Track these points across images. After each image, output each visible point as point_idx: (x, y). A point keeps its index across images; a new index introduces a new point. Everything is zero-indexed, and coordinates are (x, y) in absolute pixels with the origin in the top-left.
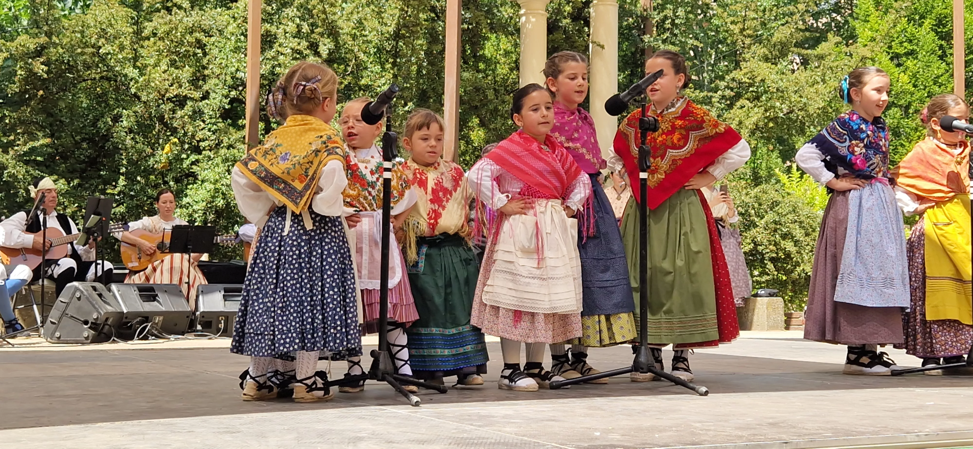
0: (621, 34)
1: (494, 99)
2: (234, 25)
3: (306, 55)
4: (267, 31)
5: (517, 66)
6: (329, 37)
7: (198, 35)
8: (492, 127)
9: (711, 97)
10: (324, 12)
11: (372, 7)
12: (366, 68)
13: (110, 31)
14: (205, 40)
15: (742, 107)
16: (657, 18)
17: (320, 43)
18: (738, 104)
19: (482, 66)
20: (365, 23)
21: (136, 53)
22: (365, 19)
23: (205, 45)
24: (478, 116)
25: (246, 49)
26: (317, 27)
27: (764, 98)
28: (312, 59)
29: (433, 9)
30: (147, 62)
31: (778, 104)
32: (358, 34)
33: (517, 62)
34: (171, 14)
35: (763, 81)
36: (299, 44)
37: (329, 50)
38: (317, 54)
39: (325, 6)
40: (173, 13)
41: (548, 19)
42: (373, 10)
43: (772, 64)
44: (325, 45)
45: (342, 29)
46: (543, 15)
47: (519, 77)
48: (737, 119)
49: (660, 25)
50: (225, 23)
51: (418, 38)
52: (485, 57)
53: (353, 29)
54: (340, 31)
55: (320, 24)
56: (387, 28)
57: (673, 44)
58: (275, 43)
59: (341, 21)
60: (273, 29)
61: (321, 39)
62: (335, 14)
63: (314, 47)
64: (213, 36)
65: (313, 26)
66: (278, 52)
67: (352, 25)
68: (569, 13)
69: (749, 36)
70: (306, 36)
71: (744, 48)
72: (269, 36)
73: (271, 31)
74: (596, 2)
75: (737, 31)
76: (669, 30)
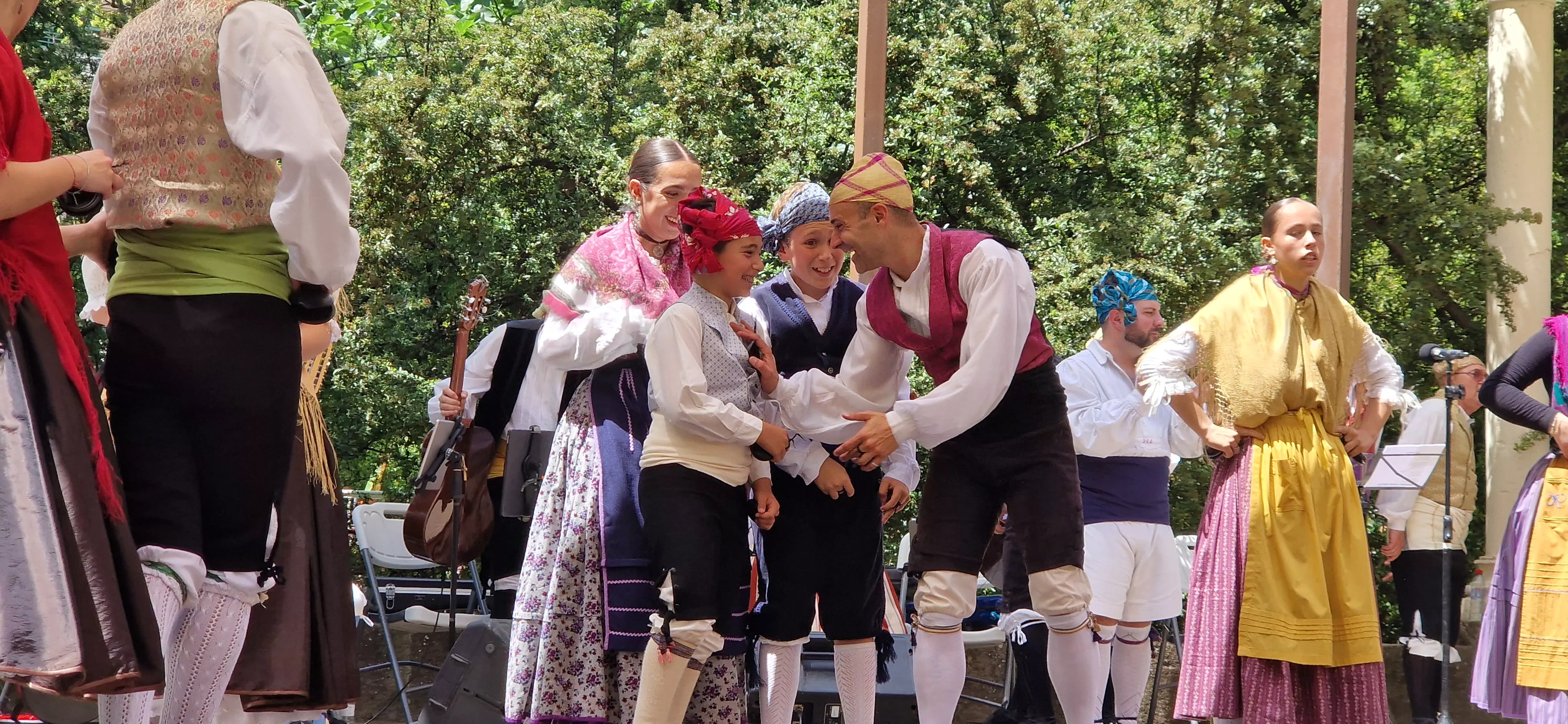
1: (1425, 203)
2: (825, 40)
3: (988, 104)
4: (900, 52)
5: (1480, 122)
6: (1038, 63)
7: (745, 62)
8: (1420, 268)
12: (1126, 133)
13: (559, 59)
14: (760, 73)
17: (1020, 77)
19: (1397, 125)
20: (1121, 28)
21: (610, 106)
23: (760, 86)
24: (1386, 241)
26: (1013, 39)
28: (1000, 111)
30: (634, 125)
32: (1106, 54)
33: (1479, 114)
34: (688, 20)
36: (972, 79)
37: (1040, 91)
38: (1012, 101)
40: (694, 16)
44: (1030, 81)
45: (1070, 44)
50: (806, 36)
51: (1246, 63)
52: (1402, 104)
53: (1095, 42)
54: (1067, 50)
56: (1172, 39)
58: (918, 78)
59: (1067, 26)
60: (915, 45)
61: (1023, 67)
63: (1006, 86)
64: (779, 64)
65: (1005, 36)
66: (924, 97)
67: (1093, 33)
70: (989, 60)
72: (904, 62)
73: (908, 52)
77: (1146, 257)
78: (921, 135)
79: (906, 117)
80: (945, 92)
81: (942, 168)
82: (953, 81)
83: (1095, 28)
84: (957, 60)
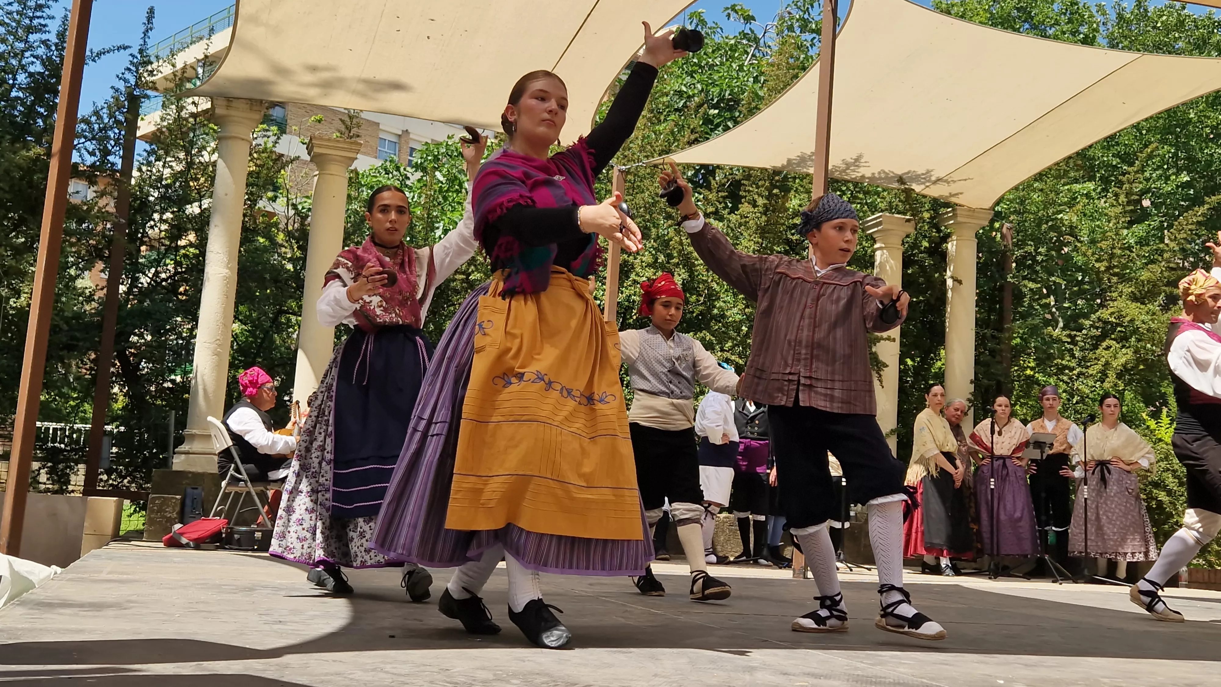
0: (979, 270)
4: (625, 262)
6: (683, 268)
9: (1076, 335)
10: (681, 243)
12: (718, 299)
15: (1108, 348)
16: (1018, 253)
17: (676, 273)
18: (1104, 344)
25: (605, 278)
26: (673, 257)
27: (1133, 339)
31: (1149, 346)
35: (1132, 321)
36: (655, 274)
37: (684, 280)
41: (903, 253)
43: (1143, 303)
44: (680, 275)
46: (899, 249)
48: (1103, 360)
49: (1021, 262)
55: (675, 255)
57: (1034, 281)
58: (632, 273)
65: (669, 256)
66: (634, 280)
68: (925, 248)
69: (1115, 274)
70: (662, 267)
71: (1111, 287)
72: (626, 266)
73: (628, 261)
74: (954, 237)
75: (1103, 269)
76: (1029, 267)
78: (633, 297)
79: (627, 289)
84: (649, 265)
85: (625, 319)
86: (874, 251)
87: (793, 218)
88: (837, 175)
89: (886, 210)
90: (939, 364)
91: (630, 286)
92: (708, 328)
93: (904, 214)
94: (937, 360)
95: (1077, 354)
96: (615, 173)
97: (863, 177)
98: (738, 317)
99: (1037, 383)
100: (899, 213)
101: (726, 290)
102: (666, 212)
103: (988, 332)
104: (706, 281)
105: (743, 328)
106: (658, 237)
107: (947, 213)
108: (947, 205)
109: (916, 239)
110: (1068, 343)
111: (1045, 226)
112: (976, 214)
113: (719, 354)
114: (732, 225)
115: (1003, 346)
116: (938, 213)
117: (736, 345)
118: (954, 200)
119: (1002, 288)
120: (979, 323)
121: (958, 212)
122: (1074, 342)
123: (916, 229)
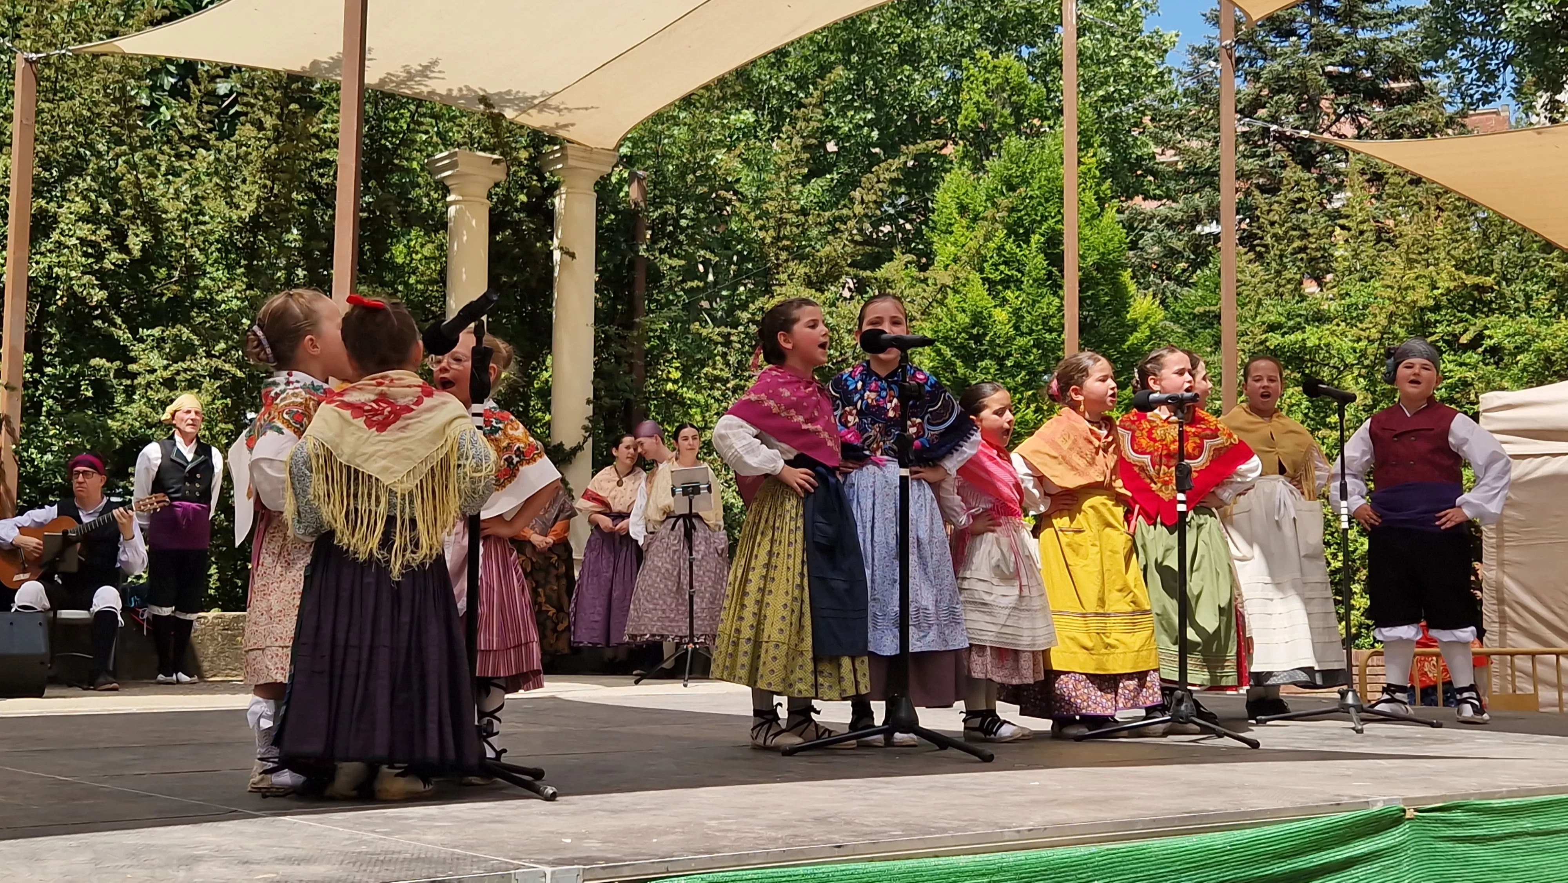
0: (599, 238)
3: (106, 249)
4: (42, 211)
5: (442, 278)
6: (143, 224)
9: (729, 334)
10: (138, 184)
11: (216, 179)
12: (205, 273)
16: (654, 215)
17: (130, 232)
19: (388, 277)
20: (204, 203)
22: (203, 198)
26: (125, 206)
28: (114, 256)
29: (314, 187)
32: (191, 220)
33: (443, 274)
36: (94, 232)
37: (144, 243)
38: (124, 249)
39: (140, 176)
41: (491, 210)
42: (217, 184)
43: (817, 290)
44: (137, 236)
45: (166, 212)
46: (483, 204)
47: (444, 296)
49: (659, 228)
52: (393, 264)
53: (184, 211)
54: (164, 216)
56: (239, 212)
57: (676, 255)
58: (54, 229)
59: (164, 199)
60: (52, 207)
61: (131, 226)
62: (152, 188)
63: (119, 238)
65: (118, 205)
67: (183, 206)
68: (522, 203)
69: (785, 248)
70: (107, 220)
71: (779, 265)
72: (44, 218)
73: (47, 211)
74: (563, 189)
75: (768, 240)
76: (671, 235)
77: (219, 357)
78: (56, 269)
79: (46, 256)
80: (74, 241)
81: (71, 294)
82: (79, 233)
83: (185, 203)
84: (83, 218)
85: (44, 305)
86: (447, 206)
87: (321, 151)
88: (389, 88)
89: (465, 144)
90: (546, 375)
91: (51, 251)
92: (186, 321)
93: (492, 150)
94: (542, 370)
95: (732, 359)
96: (19, 64)
97: (432, 93)
98: (235, 304)
99: (682, 403)
100: (484, 149)
101: (216, 261)
102: (111, 134)
103: (612, 330)
104: (182, 246)
105: (244, 320)
106: (100, 171)
107: (554, 152)
108: (553, 140)
109: (508, 190)
110: (723, 345)
111: (691, 176)
112: (594, 156)
113: (204, 361)
114: (222, 157)
115: (630, 350)
116: (540, 153)
117: (233, 347)
118: (562, 133)
119: (632, 265)
120: (601, 318)
121: (569, 152)
122: (727, 343)
123: (508, 175)
